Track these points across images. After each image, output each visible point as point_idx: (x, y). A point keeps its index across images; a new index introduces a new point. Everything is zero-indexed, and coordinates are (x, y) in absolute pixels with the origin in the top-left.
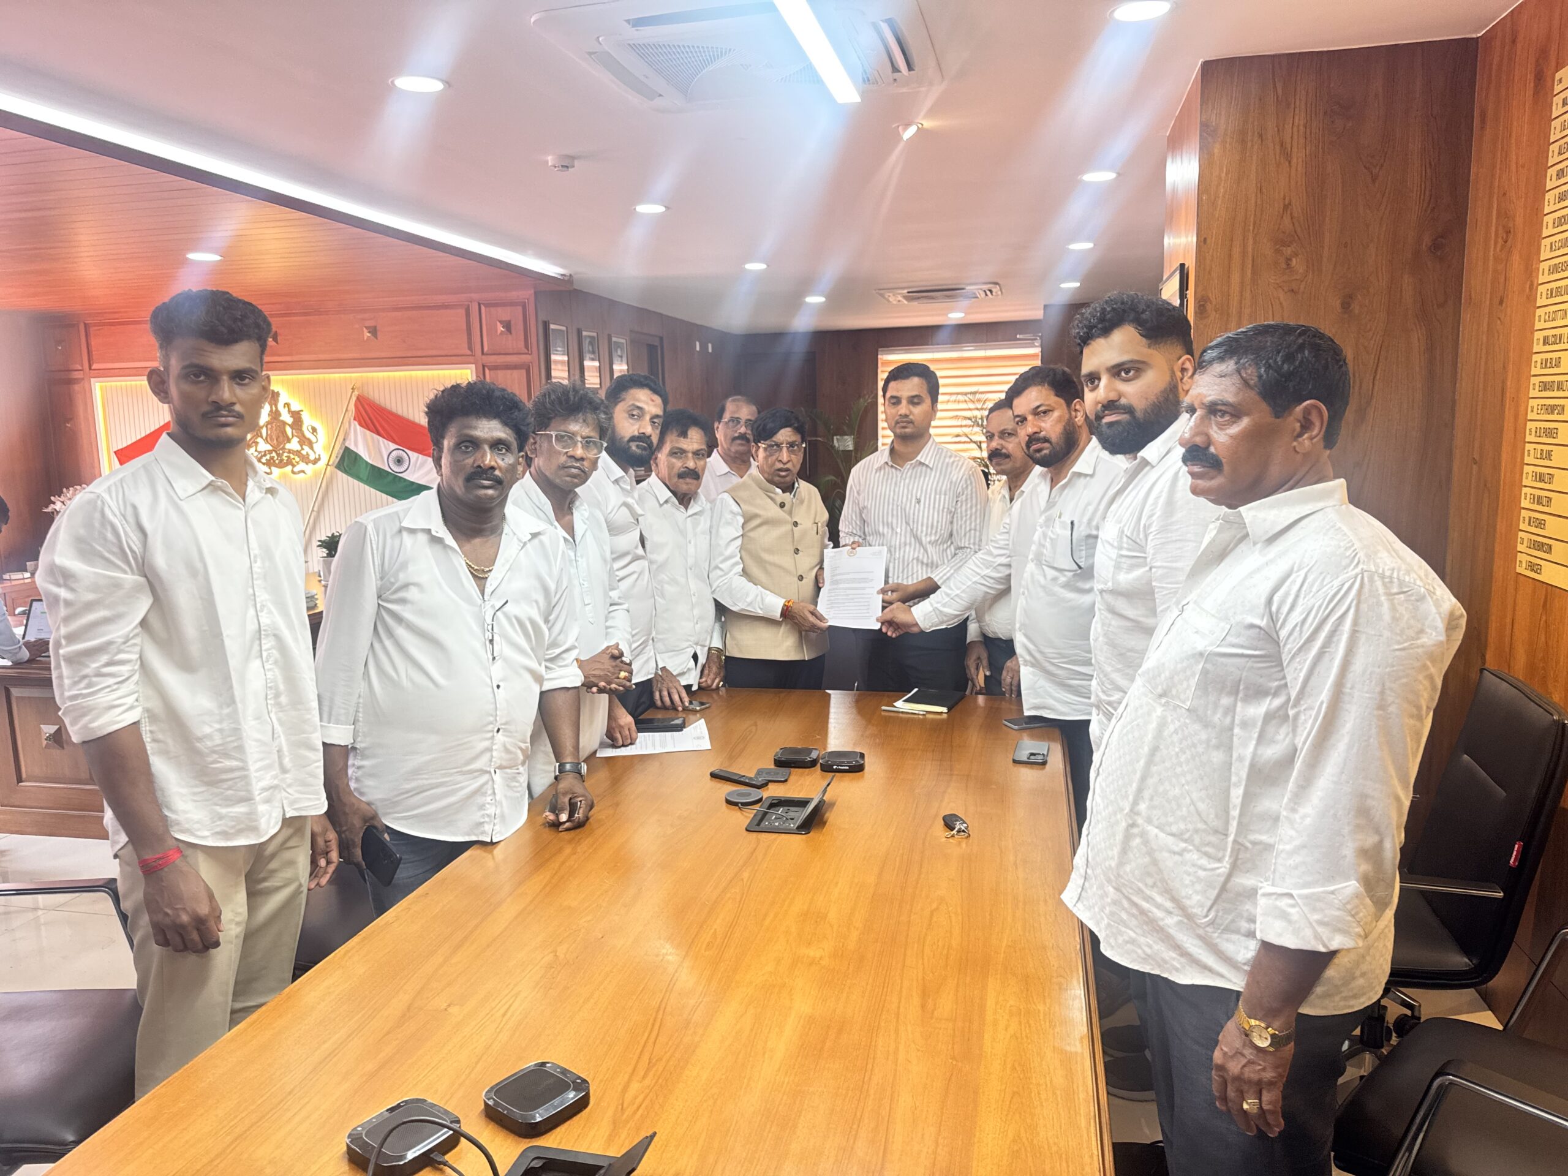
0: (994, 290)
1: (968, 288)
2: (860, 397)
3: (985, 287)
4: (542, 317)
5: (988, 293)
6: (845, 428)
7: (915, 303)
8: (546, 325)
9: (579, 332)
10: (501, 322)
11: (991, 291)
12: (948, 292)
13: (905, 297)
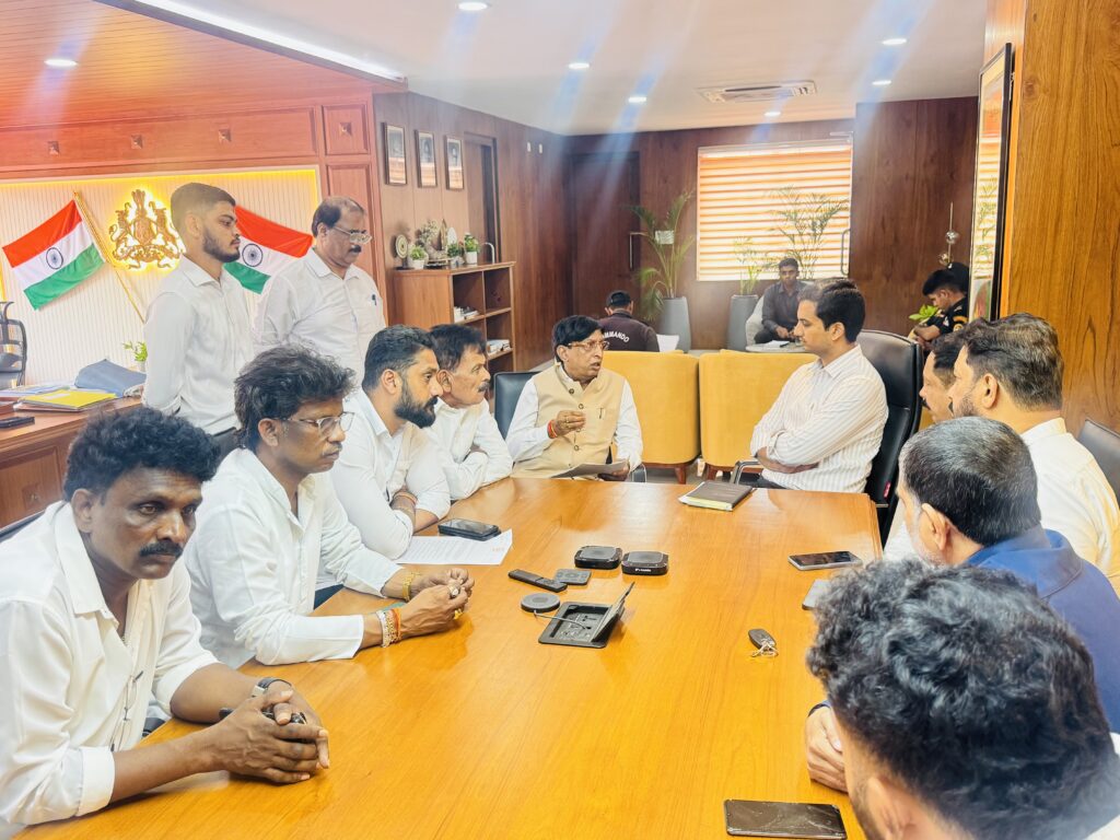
0: (808, 88)
1: (784, 86)
2: (680, 193)
3: (801, 85)
4: (381, 119)
5: (803, 90)
6: (666, 223)
7: (732, 102)
8: (384, 126)
9: (416, 134)
10: (342, 124)
11: (806, 89)
12: (766, 89)
13: (723, 96)
